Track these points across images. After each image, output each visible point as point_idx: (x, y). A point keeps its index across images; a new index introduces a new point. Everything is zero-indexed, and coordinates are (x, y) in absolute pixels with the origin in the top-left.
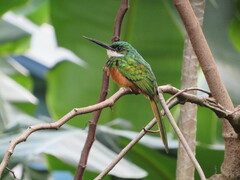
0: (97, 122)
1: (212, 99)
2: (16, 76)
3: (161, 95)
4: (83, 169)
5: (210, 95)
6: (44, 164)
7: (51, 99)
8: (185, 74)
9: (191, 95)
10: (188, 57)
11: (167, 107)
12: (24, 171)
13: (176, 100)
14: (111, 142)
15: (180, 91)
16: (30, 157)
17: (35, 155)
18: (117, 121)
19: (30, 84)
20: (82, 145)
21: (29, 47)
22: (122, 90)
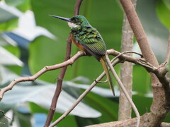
0: (63, 78)
1: (143, 59)
2: (8, 47)
3: (107, 56)
4: (54, 111)
5: (142, 56)
6: (28, 109)
7: (32, 63)
8: (124, 44)
9: (128, 56)
10: (125, 32)
11: (111, 65)
12: (14, 114)
13: (117, 60)
14: (75, 93)
15: (120, 54)
16: (18, 105)
17: (21, 103)
18: (79, 78)
19: (18, 52)
20: (53, 94)
21: (17, 26)
22: (79, 53)
